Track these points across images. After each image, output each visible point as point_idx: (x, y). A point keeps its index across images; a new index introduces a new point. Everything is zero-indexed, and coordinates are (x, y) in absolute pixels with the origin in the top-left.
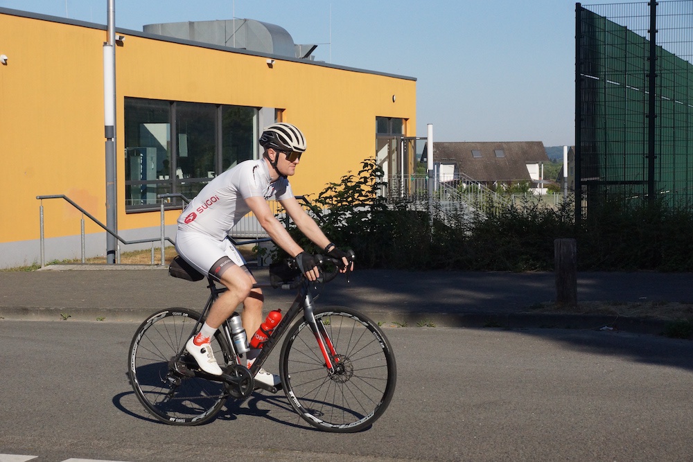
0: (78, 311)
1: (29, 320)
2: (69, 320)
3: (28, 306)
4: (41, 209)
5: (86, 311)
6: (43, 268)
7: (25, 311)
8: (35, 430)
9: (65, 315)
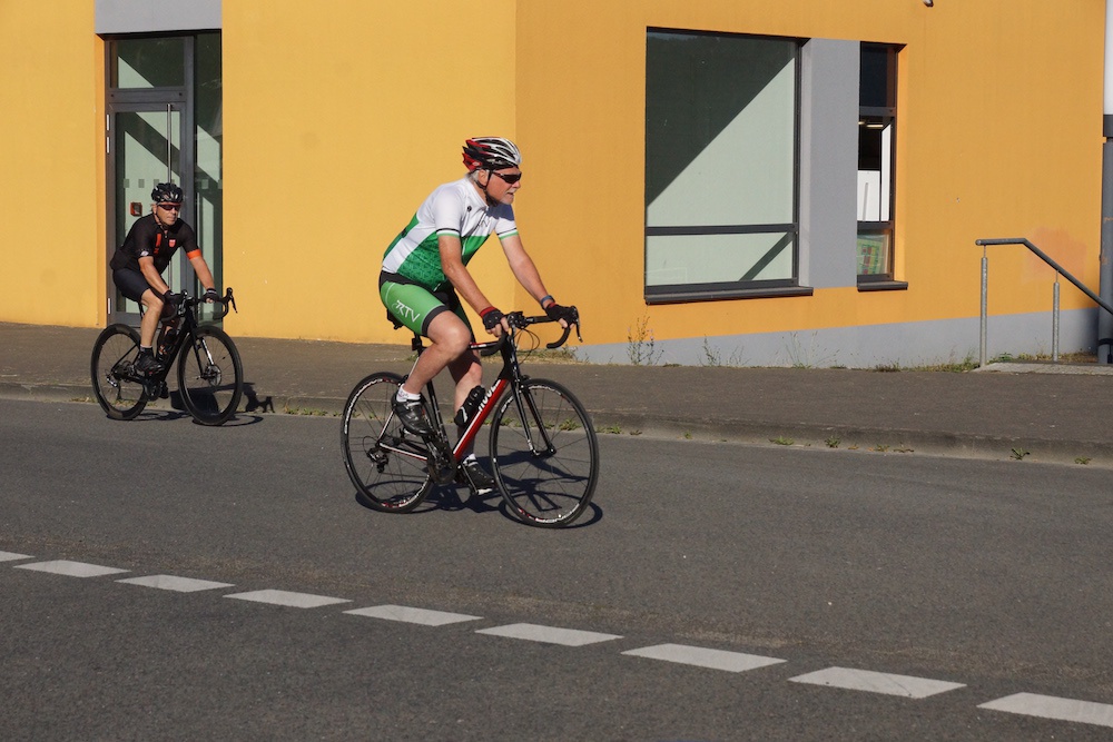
0: (1042, 445)
1: (958, 457)
2: (1026, 459)
3: (957, 433)
4: (984, 263)
5: (1057, 446)
6: (984, 367)
7: (950, 440)
8: (962, 642)
9: (1020, 451)
